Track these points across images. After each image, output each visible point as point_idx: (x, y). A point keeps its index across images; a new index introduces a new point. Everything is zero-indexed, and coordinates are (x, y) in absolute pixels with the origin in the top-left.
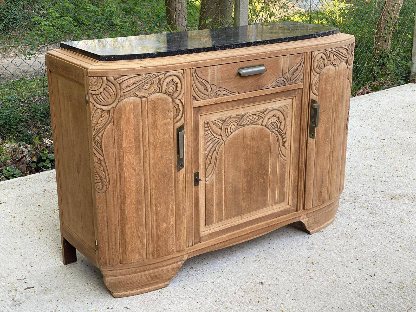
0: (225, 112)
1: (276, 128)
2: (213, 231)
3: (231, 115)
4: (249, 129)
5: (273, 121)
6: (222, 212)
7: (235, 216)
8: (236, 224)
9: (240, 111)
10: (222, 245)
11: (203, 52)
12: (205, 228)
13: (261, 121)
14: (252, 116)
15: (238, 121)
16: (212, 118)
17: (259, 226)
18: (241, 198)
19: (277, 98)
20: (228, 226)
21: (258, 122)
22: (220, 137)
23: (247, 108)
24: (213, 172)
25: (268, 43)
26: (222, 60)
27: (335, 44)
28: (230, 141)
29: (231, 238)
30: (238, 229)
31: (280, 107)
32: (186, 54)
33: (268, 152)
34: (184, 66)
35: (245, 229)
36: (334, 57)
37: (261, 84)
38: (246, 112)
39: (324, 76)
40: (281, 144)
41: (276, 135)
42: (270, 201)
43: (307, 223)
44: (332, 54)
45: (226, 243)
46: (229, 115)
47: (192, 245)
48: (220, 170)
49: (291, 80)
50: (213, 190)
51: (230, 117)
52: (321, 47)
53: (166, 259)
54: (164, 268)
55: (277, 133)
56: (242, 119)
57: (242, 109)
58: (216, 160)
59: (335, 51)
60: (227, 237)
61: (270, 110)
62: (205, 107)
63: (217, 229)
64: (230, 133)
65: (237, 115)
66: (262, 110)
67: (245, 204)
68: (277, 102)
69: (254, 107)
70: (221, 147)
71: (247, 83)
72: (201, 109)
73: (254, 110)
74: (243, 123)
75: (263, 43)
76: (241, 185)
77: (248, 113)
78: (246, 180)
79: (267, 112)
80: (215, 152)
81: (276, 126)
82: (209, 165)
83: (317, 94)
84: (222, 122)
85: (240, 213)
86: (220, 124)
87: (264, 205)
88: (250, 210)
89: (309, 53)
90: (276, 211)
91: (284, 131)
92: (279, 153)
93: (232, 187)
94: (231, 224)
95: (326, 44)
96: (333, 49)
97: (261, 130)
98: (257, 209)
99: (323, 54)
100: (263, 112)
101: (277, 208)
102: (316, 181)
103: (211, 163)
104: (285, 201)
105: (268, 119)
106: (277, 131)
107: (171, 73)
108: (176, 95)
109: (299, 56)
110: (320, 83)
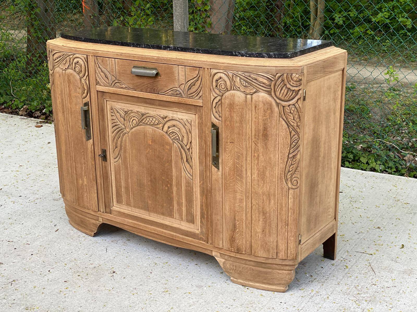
0: (128, 105)
1: (177, 139)
2: (122, 211)
3: (132, 109)
4: (149, 129)
5: (174, 131)
6: (130, 198)
7: (142, 209)
8: (143, 216)
9: (142, 109)
10: (131, 228)
11: (118, 45)
12: (117, 205)
13: (161, 125)
14: (152, 118)
15: (140, 118)
16: (117, 106)
17: (162, 232)
18: (146, 193)
19: (176, 108)
20: (136, 214)
21: (158, 126)
22: (124, 127)
23: (148, 108)
24: (119, 156)
25: (179, 51)
26: (117, 55)
27: (243, 68)
28: (132, 133)
29: (135, 226)
30: (145, 223)
31: (182, 119)
32: (104, 44)
33: (171, 161)
34: (87, 52)
35: (150, 226)
36: (242, 82)
37: (156, 88)
38: (147, 112)
39: (227, 101)
40: (185, 160)
41: (179, 147)
42: (177, 214)
43: (222, 264)
44: (239, 78)
45: (134, 229)
46: (131, 109)
47: (103, 212)
48: (125, 158)
49: (189, 93)
50: (120, 172)
51: (132, 111)
52: (221, 66)
53: (84, 211)
54: (88, 219)
55: (179, 145)
56: (143, 118)
57: (143, 108)
58: (121, 146)
59: (243, 75)
60: (132, 223)
61: (170, 119)
62: (108, 93)
63: (126, 212)
64: (132, 126)
65: (138, 112)
66: (162, 116)
67: (150, 202)
68: (179, 113)
69: (155, 109)
70: (125, 136)
71: (143, 83)
72: (104, 94)
73: (155, 113)
74: (144, 121)
75: (173, 49)
76: (146, 180)
77: (148, 113)
78: (149, 179)
79: (167, 119)
80: (120, 139)
81: (177, 138)
82: (116, 148)
83: (220, 119)
84: (124, 113)
85: (147, 208)
86: (123, 114)
87: (171, 215)
88: (156, 211)
89: (206, 69)
90: (183, 228)
91: (188, 147)
92: (183, 168)
93: (137, 180)
94: (139, 214)
95: (230, 64)
96: (240, 73)
97: (162, 136)
98: (163, 214)
99: (223, 74)
100: (163, 118)
101: (185, 226)
102: (225, 220)
103: (117, 147)
104: (195, 224)
105: (169, 127)
106: (179, 143)
107: (77, 55)
108: (81, 75)
109: (196, 70)
110: (223, 108)
